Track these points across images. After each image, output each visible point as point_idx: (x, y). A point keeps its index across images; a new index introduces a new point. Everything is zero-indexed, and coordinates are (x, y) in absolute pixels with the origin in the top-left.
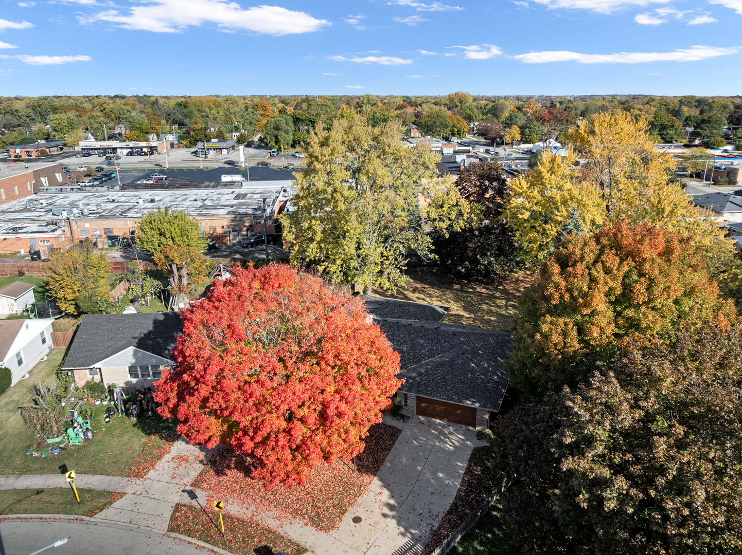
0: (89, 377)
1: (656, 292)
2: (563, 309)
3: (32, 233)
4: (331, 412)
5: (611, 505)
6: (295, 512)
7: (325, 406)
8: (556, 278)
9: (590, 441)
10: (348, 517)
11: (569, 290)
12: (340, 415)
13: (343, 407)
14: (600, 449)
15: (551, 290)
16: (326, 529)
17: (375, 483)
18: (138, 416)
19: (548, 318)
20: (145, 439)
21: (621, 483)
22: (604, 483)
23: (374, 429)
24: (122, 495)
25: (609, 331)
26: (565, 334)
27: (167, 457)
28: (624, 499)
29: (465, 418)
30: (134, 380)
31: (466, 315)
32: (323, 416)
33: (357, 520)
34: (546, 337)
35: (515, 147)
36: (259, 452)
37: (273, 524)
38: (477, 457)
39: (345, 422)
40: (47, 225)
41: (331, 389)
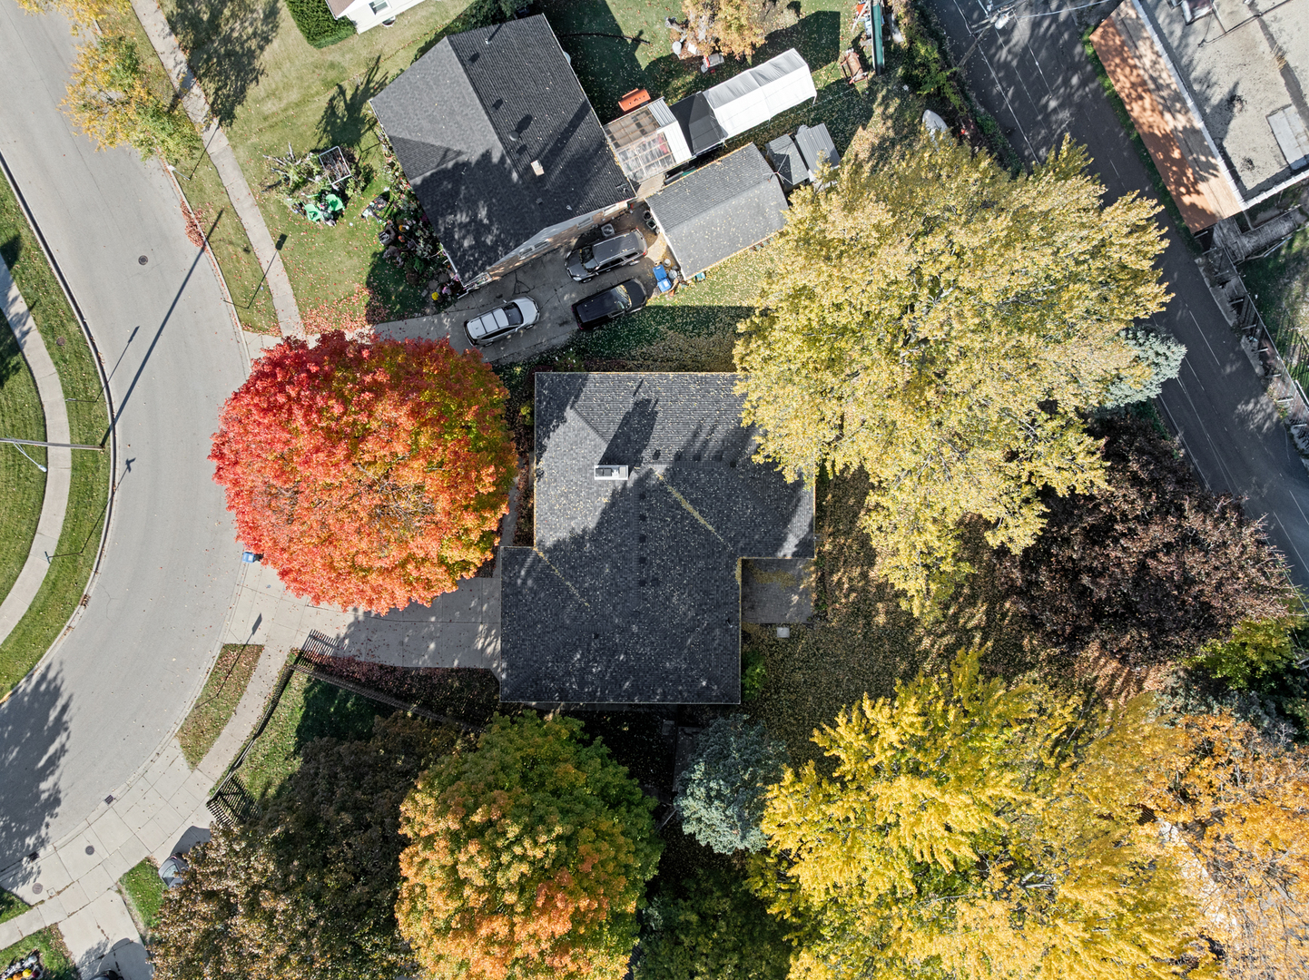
20: (358, 286)
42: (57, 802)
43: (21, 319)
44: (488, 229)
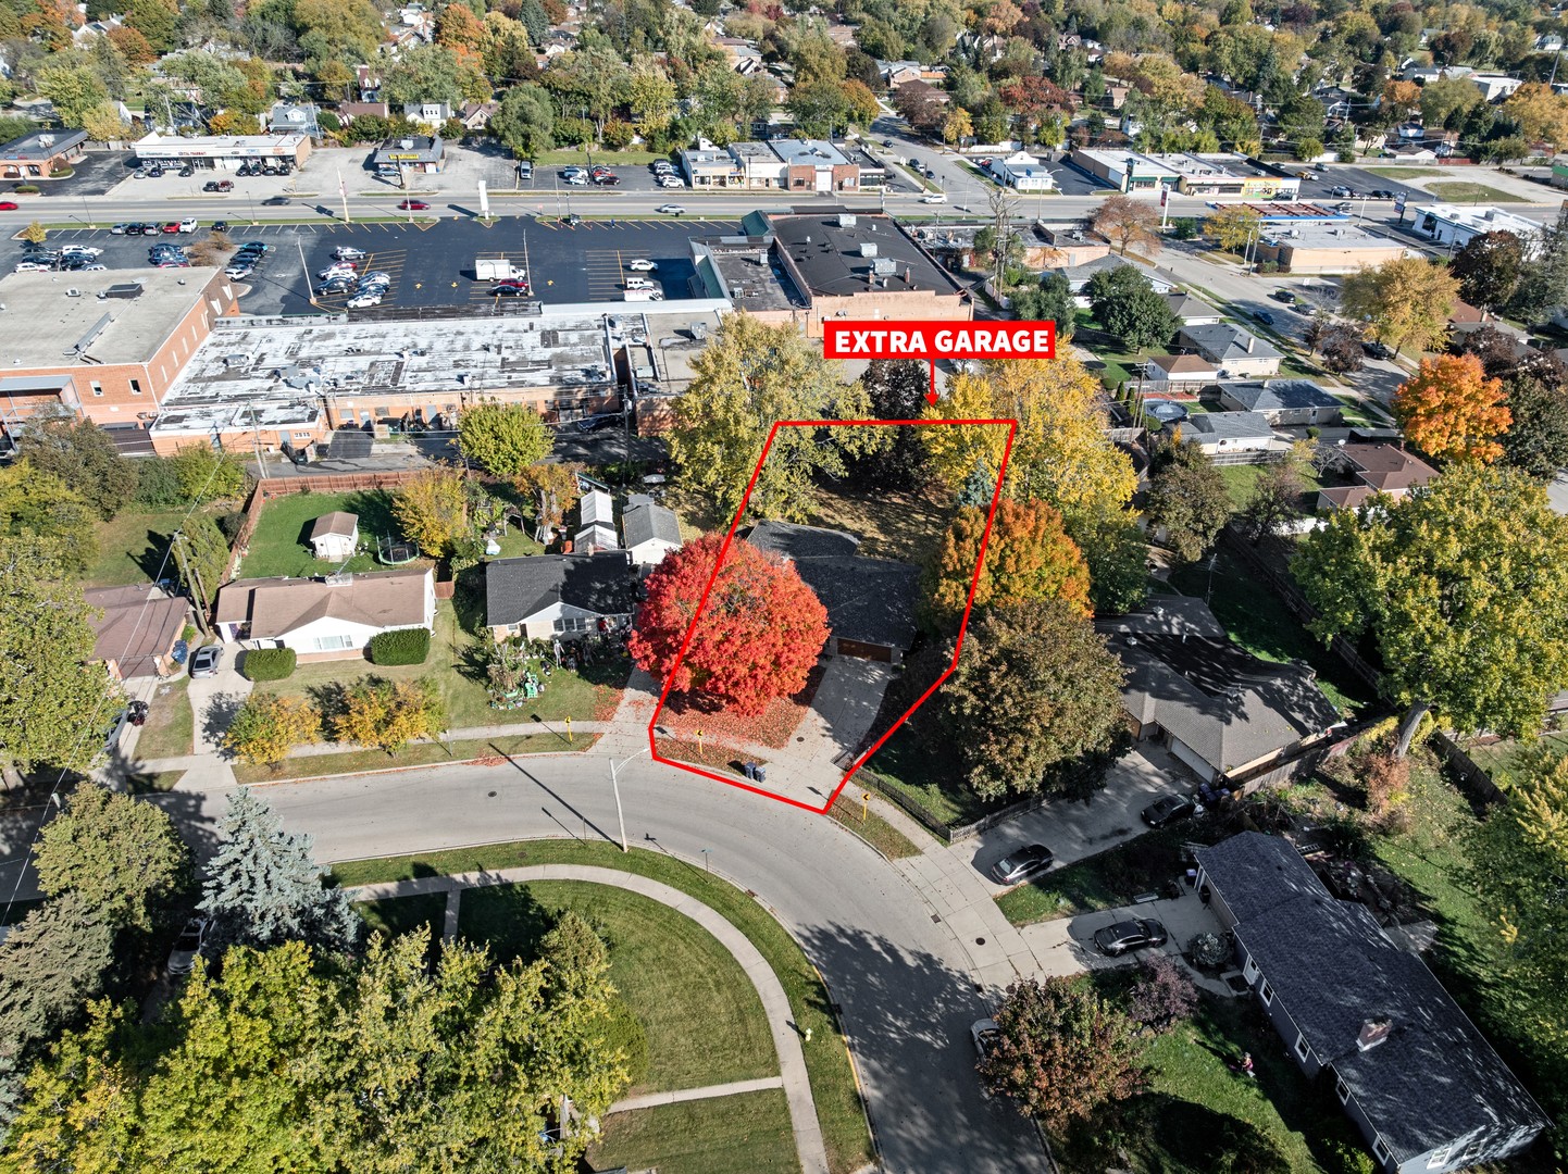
0: (509, 633)
1: (1023, 564)
2: (957, 575)
3: (283, 422)
4: (783, 660)
5: (967, 711)
6: (751, 737)
7: (778, 657)
8: (951, 550)
9: (957, 674)
10: (793, 738)
11: (960, 560)
12: (790, 662)
13: (792, 656)
14: (962, 679)
15: (946, 560)
16: (778, 747)
17: (811, 712)
18: (578, 668)
19: (945, 582)
20: (594, 689)
21: (972, 699)
22: (963, 699)
23: (812, 670)
24: (601, 735)
25: (987, 594)
26: (956, 594)
27: (623, 703)
28: (974, 708)
29: (881, 657)
30: (560, 633)
31: (882, 538)
32: (776, 663)
33: (800, 739)
34: (943, 596)
35: (963, 150)
36: (731, 692)
37: (736, 747)
38: (891, 688)
39: (792, 668)
40: (292, 406)
41: (781, 643)
42: (928, 958)
43: (485, 878)
44: (610, 586)
